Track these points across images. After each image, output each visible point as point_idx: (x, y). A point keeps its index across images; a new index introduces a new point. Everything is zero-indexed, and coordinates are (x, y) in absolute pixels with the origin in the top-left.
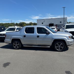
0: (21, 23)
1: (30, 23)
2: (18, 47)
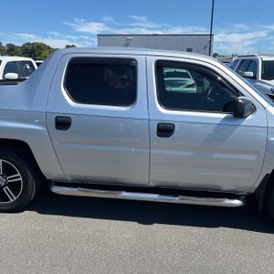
0: (28, 44)
2: (13, 198)
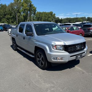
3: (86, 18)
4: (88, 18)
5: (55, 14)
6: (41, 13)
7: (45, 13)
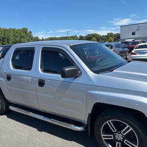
1: (108, 34)
3: (78, 36)
4: (80, 36)
5: (31, 32)
6: (6, 30)
7: (14, 30)
